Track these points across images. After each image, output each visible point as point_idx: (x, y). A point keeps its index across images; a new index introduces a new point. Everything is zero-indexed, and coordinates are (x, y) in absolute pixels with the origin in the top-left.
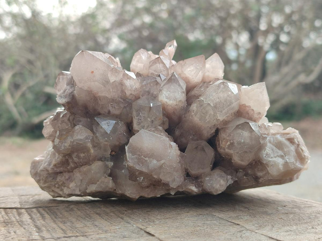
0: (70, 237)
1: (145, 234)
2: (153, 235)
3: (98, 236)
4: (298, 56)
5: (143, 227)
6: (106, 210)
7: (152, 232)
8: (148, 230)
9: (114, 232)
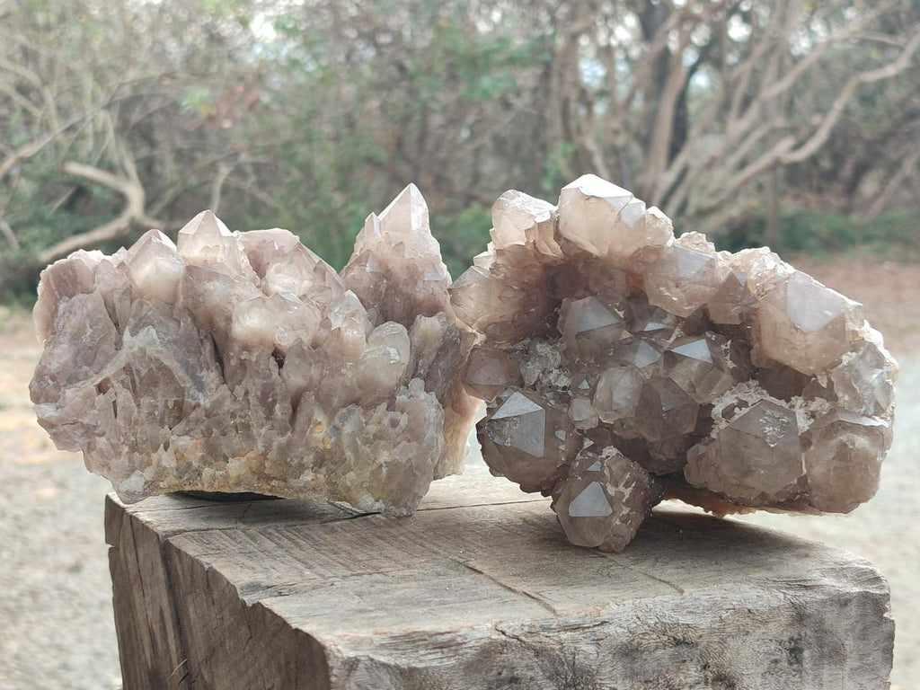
0: (358, 575)
1: (468, 571)
2: (480, 573)
3: (400, 573)
4: (774, 89)
5: (461, 560)
6: (390, 530)
7: (478, 567)
8: (472, 563)
9: (422, 568)
